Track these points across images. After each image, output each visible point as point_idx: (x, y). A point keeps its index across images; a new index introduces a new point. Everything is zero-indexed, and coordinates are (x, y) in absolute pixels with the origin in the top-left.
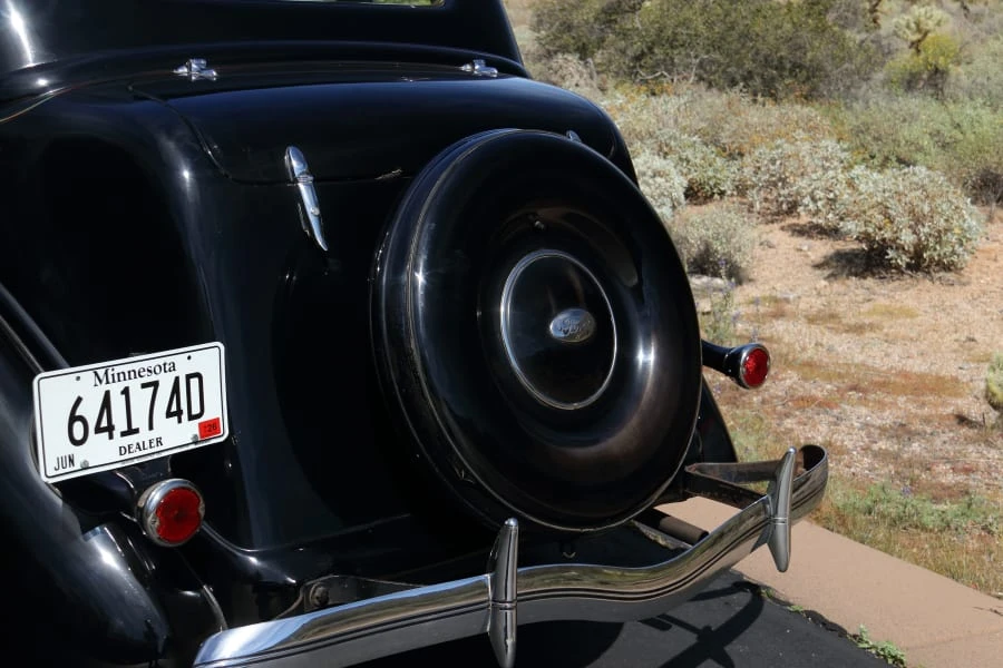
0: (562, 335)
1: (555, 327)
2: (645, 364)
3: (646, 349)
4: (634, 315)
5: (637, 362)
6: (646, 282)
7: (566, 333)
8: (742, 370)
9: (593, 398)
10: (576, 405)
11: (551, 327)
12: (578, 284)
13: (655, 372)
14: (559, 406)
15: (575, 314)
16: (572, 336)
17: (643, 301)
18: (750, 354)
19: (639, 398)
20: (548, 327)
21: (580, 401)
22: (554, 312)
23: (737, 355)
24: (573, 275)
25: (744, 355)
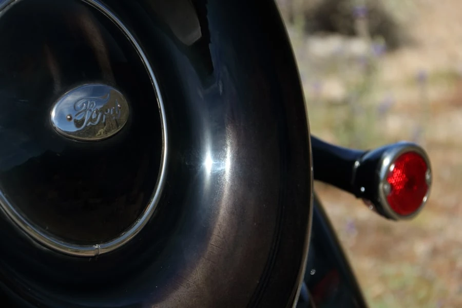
0: (72, 128)
1: (60, 116)
2: (217, 177)
3: (218, 151)
4: (196, 92)
5: (202, 173)
6: (215, 36)
7: (78, 124)
8: (384, 187)
9: (128, 236)
10: (99, 249)
11: (53, 114)
12: (98, 42)
13: (234, 192)
14: (70, 250)
15: (95, 92)
16: (91, 130)
17: (211, 69)
18: (397, 161)
19: (205, 233)
20: (49, 116)
21: (106, 240)
22: (58, 88)
23: (376, 161)
24: (90, 26)
25: (386, 161)
